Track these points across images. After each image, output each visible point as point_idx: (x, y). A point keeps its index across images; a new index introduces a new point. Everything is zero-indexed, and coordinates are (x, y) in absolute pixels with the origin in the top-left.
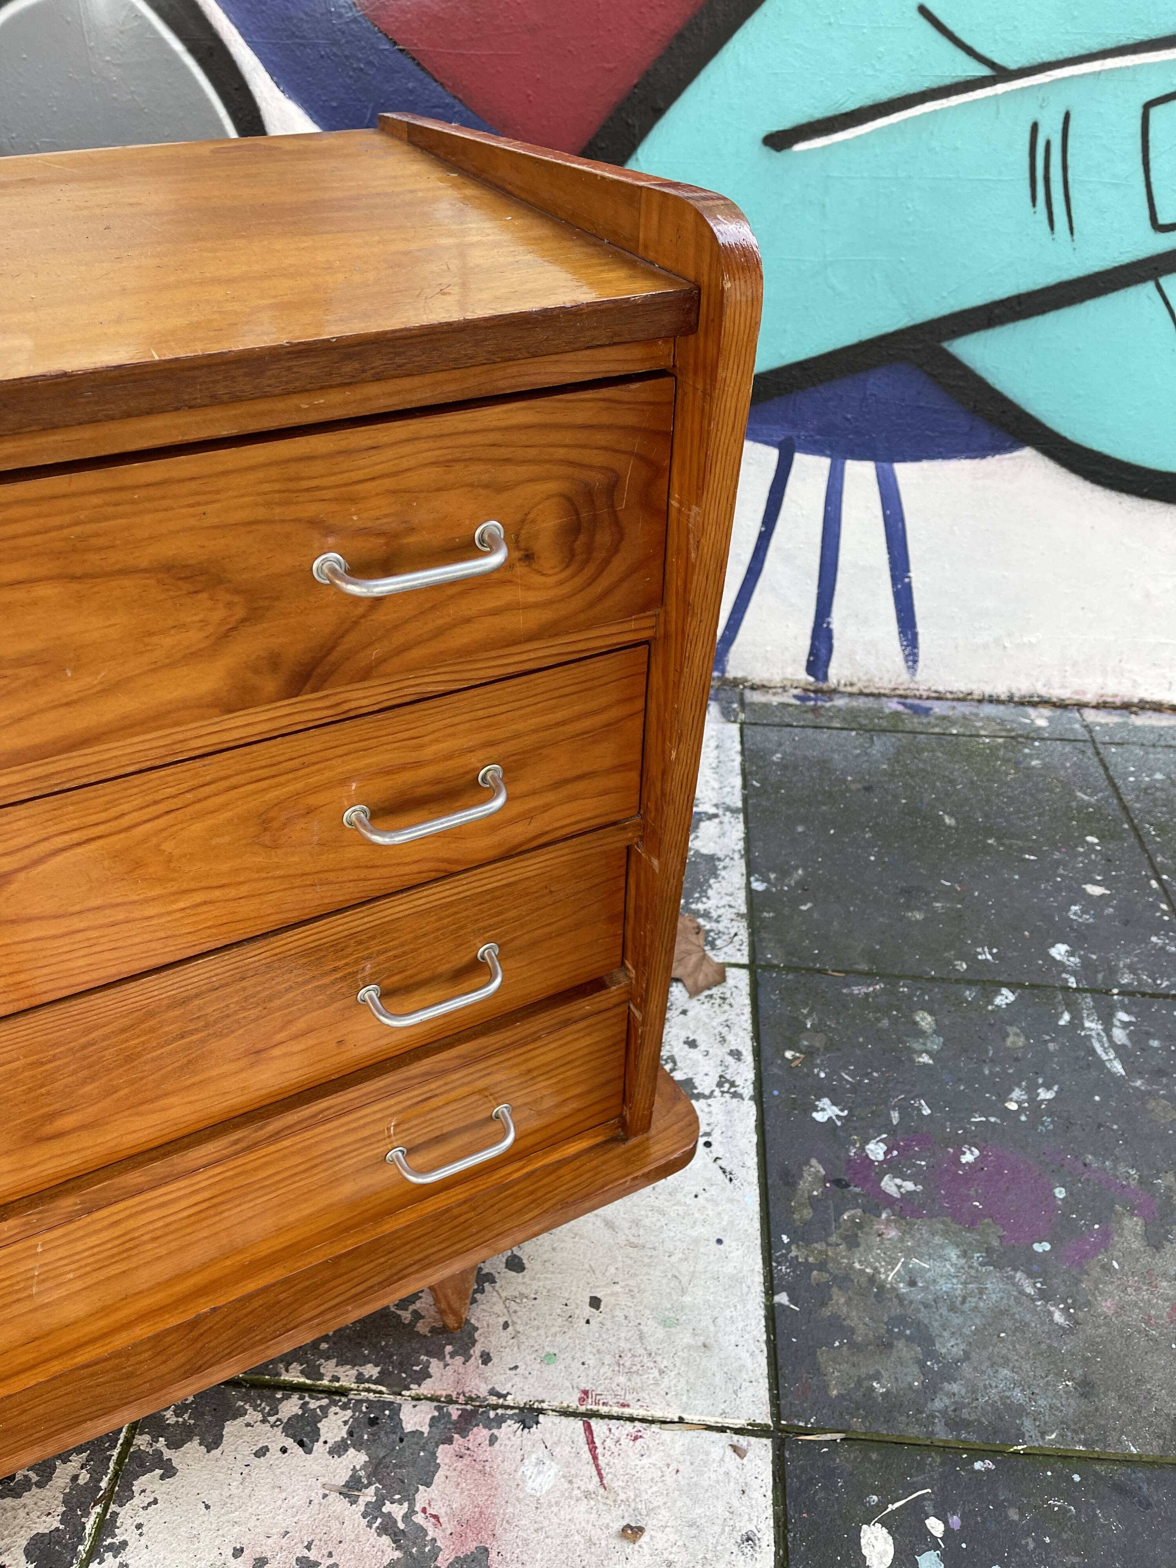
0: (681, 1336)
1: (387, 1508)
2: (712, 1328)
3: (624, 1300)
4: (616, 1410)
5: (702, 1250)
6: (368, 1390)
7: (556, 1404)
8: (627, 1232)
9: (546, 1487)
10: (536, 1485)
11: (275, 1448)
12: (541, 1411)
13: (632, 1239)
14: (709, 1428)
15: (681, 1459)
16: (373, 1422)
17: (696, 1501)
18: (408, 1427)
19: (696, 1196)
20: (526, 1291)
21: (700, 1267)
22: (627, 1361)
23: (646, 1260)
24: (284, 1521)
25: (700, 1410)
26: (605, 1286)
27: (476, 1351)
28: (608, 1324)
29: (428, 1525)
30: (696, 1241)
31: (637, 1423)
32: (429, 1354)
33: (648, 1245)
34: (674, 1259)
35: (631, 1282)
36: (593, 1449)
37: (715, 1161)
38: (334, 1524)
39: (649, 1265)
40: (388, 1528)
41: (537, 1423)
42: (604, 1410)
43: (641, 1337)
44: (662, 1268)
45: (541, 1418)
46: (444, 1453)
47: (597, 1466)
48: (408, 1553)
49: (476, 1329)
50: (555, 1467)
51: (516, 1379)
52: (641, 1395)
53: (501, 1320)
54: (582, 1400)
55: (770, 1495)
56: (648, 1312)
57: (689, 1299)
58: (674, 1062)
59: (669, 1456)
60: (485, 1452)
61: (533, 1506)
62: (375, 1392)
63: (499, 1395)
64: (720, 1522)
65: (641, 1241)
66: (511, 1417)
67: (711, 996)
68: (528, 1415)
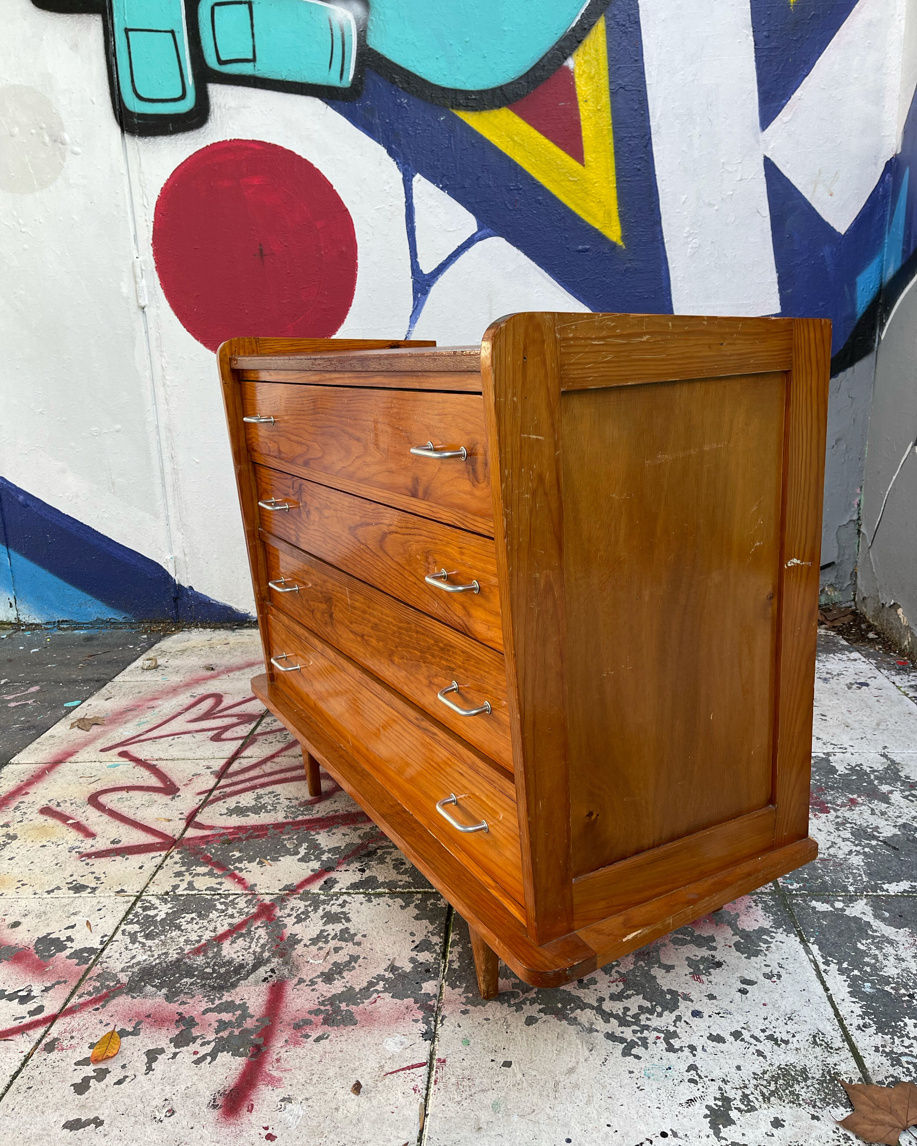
0: (486, 1114)
1: (381, 983)
2: (493, 1133)
3: (510, 1081)
4: (433, 1079)
5: (559, 1129)
6: (445, 966)
7: (437, 1048)
8: (568, 1081)
9: (387, 1047)
10: (389, 1042)
11: (415, 938)
12: (433, 1042)
13: (561, 1085)
14: (421, 1131)
15: (401, 1114)
16: (428, 971)
17: (374, 1122)
18: (424, 985)
19: (608, 1125)
20: (511, 1028)
21: (543, 1127)
22: (466, 1083)
23: (545, 1093)
24: (378, 948)
25: (433, 1124)
26: (520, 1069)
27: (469, 1007)
28: (493, 1072)
29: (372, 999)
30: (566, 1125)
31: (425, 1092)
32: (467, 987)
33: (557, 1094)
34: (548, 1110)
35: (525, 1085)
36: (408, 1068)
37: (648, 1139)
38: (375, 965)
39: (541, 1095)
40: (371, 984)
41: (426, 1040)
42: (434, 1073)
43: (483, 1091)
44: (540, 1103)
45: (428, 1042)
46: (409, 1001)
47: (398, 1071)
48: (357, 993)
49: (484, 1006)
50: (398, 1051)
51: (452, 1028)
52: (442, 1091)
53: (491, 1017)
54: (440, 1060)
56: (503, 1095)
57: (516, 1120)
58: (748, 1111)
59: (403, 1108)
60: (409, 1018)
61: (378, 1042)
62: (444, 969)
63: (442, 1021)
64: (359, 1136)
65: (561, 1091)
66: (429, 1027)
67: (849, 1139)
68: (430, 1036)
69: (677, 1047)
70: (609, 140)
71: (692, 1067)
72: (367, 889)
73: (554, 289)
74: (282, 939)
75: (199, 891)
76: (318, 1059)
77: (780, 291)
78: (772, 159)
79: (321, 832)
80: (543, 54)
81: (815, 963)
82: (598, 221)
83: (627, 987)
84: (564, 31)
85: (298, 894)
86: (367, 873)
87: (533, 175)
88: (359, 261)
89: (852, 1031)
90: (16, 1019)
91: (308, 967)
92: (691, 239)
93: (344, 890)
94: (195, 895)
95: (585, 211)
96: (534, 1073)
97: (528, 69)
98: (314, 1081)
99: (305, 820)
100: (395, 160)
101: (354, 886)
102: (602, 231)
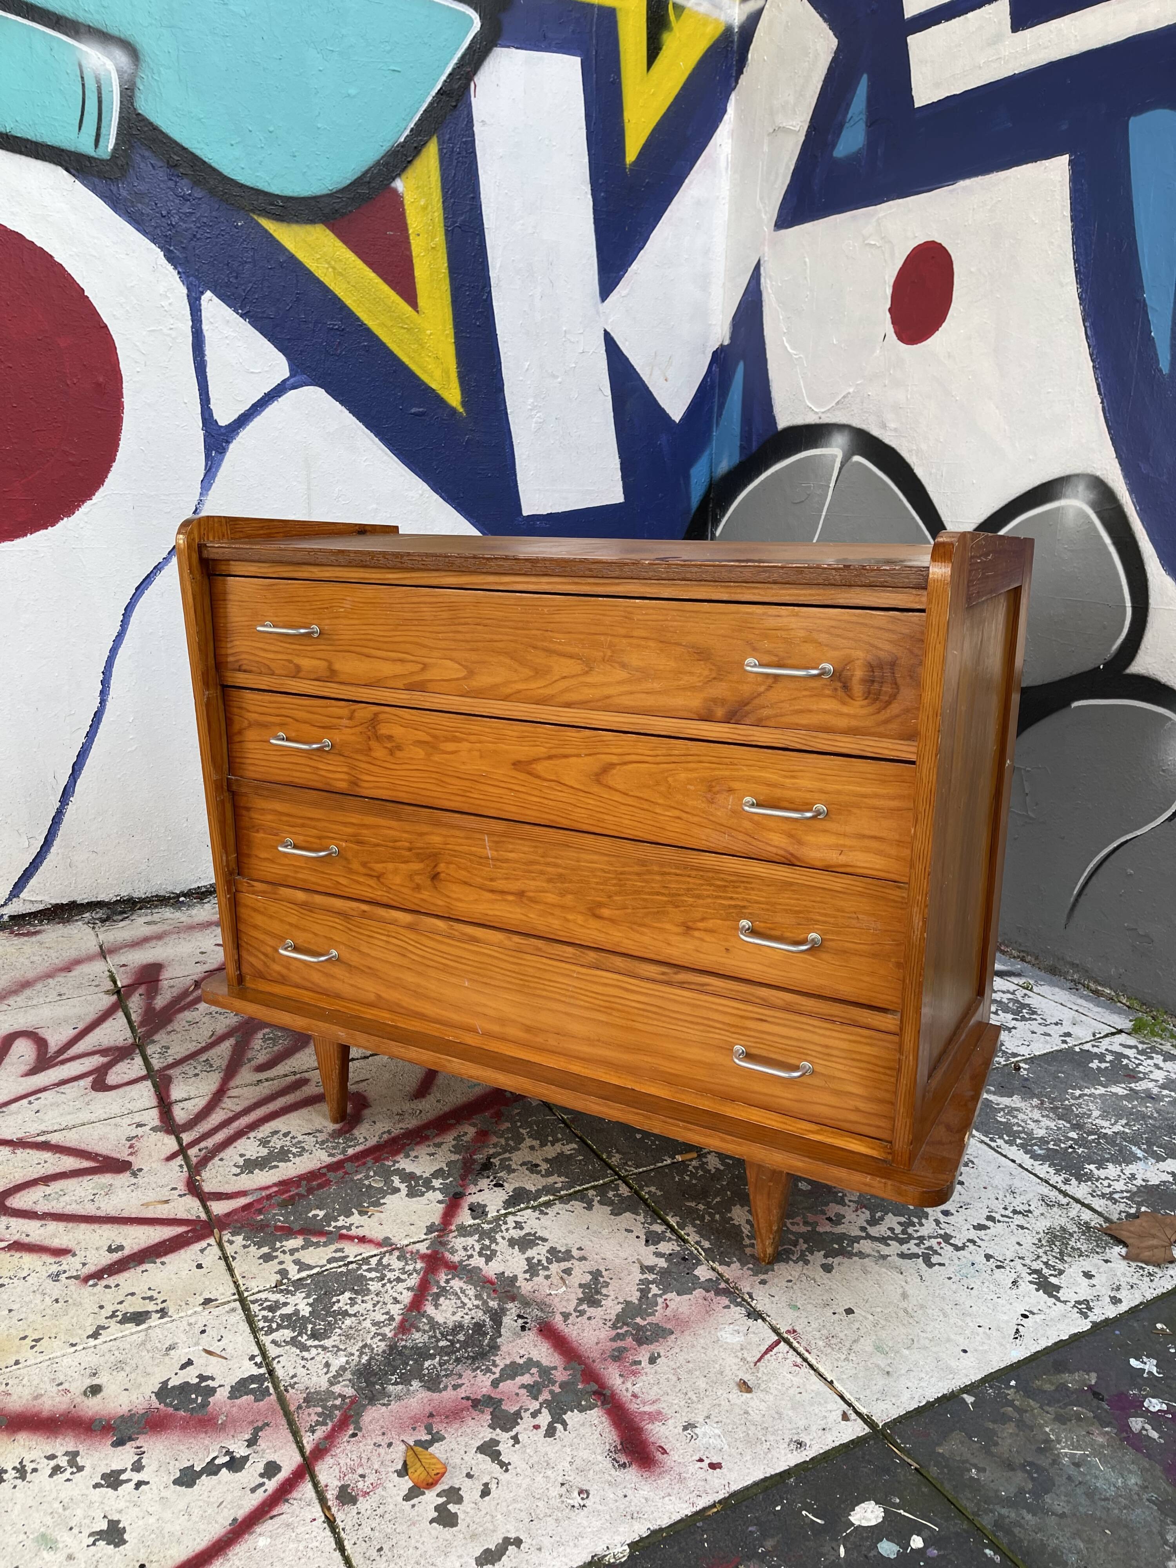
0: (880, 1359)
1: (653, 1286)
2: (903, 1372)
3: (867, 1324)
4: (801, 1349)
5: (948, 1346)
6: (696, 1249)
7: (774, 1322)
8: (912, 1305)
9: (728, 1341)
10: (725, 1336)
11: (635, 1234)
12: (763, 1319)
13: (910, 1310)
14: (842, 1397)
15: (809, 1392)
16: (684, 1259)
17: (794, 1409)
19: (980, 1325)
20: (818, 1280)
21: (935, 1349)
22: (834, 1341)
23: (905, 1322)
24: (608, 1255)
25: (847, 1388)
26: (865, 1311)
27: (762, 1276)
28: (844, 1323)
29: (661, 1305)
30: (950, 1340)
31: (804, 1362)
32: (739, 1260)
33: (916, 1319)
34: (923, 1334)
35: (882, 1322)
36: (769, 1350)
37: (1018, 1325)
38: (626, 1272)
39: (904, 1325)
40: (644, 1293)
41: (756, 1320)
42: (795, 1344)
43: (856, 1341)
44: (910, 1331)
45: (760, 1321)
46: (699, 1292)
47: (762, 1356)
48: (640, 1305)
50: (742, 1339)
51: (768, 1300)
52: (823, 1356)
53: (790, 1278)
54: (788, 1332)
55: (837, 1444)
56: (874, 1337)
57: (907, 1353)
58: (1060, 1274)
59: (805, 1385)
60: (717, 1307)
61: (713, 1340)
62: (698, 1252)
63: (751, 1297)
64: (795, 1426)
65: (915, 1315)
66: (746, 1308)
68: (755, 1315)
69: (960, 1245)
70: (445, 286)
71: (988, 1257)
72: (528, 1202)
73: (385, 458)
74: (492, 1283)
75: (321, 1267)
76: (674, 1378)
77: (624, 478)
78: (612, 334)
79: (398, 1158)
80: (366, 168)
81: (982, 1142)
82: (436, 381)
83: (873, 1210)
84: (390, 144)
85: (451, 1231)
86: (509, 1187)
87: (358, 314)
88: (126, 400)
89: (1060, 1185)
90: (253, 1490)
91: (557, 1300)
92: (535, 412)
93: (503, 1212)
94: (318, 1274)
95: (419, 366)
96: (879, 1310)
97: (349, 182)
98: (694, 1398)
99: (362, 1152)
100: (175, 268)
101: (508, 1203)
102: (440, 392)
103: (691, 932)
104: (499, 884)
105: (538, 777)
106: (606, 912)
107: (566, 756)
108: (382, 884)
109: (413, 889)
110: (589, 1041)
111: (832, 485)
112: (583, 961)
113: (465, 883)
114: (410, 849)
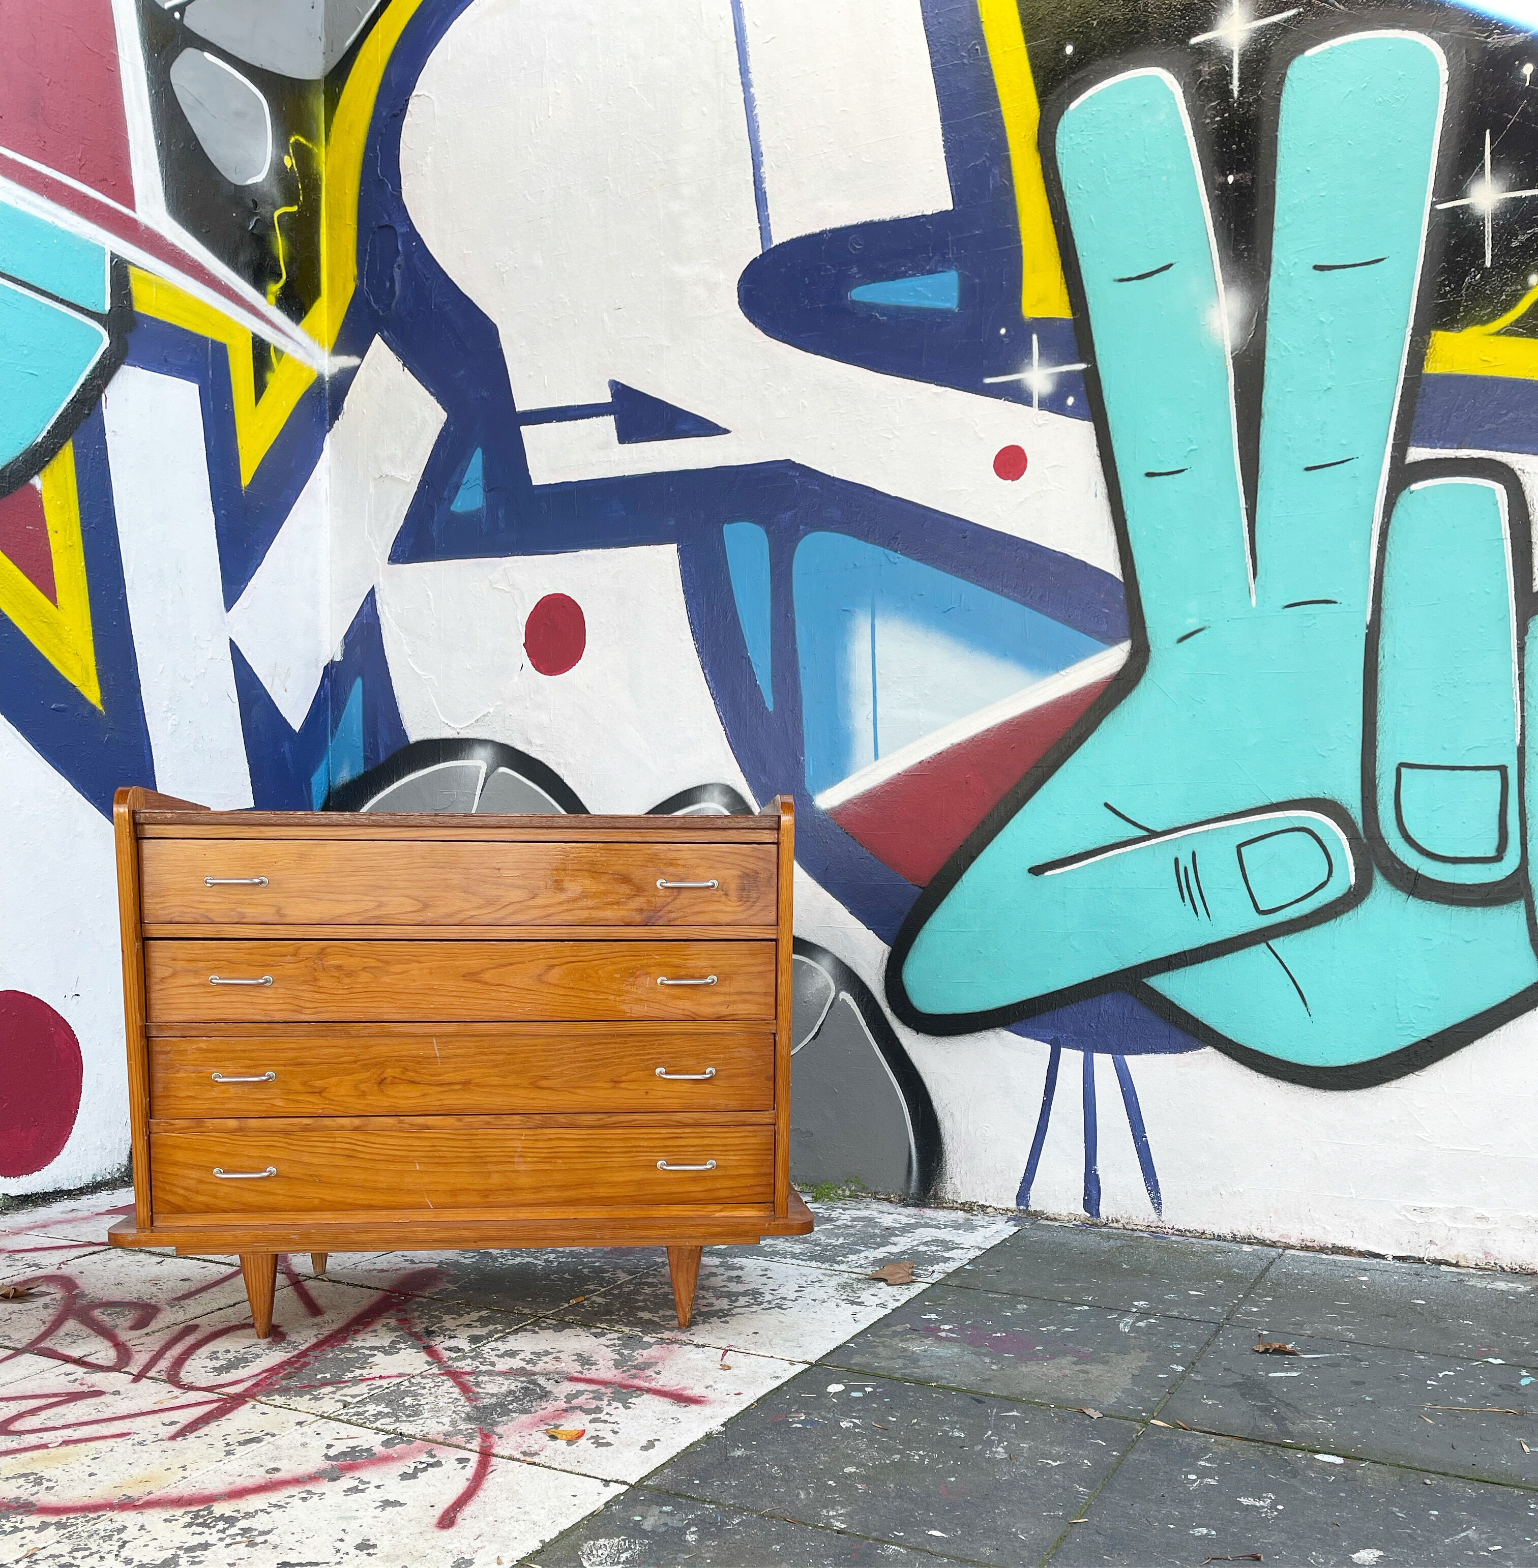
4: (741, 1350)
6: (633, 1333)
11: (584, 1335)
25: (783, 1356)
32: (667, 1330)
40: (620, 1354)
42: (736, 1350)
51: (702, 1340)
52: (758, 1351)
63: (691, 1341)
72: (485, 1340)
73: (28, 753)
74: (510, 1373)
77: (253, 785)
78: (237, 644)
79: (349, 1343)
82: (75, 676)
84: (30, 442)
85: (446, 1361)
86: (462, 1337)
89: (829, 1268)
91: (565, 1368)
92: (169, 714)
95: (58, 660)
102: (80, 689)
103: (622, 1085)
104: (446, 1078)
105: (486, 983)
106: (544, 1083)
107: (511, 964)
108: (325, 1098)
109: (359, 1097)
110: (537, 1189)
111: (478, 792)
112: (531, 1124)
113: (413, 1082)
114: (355, 1062)
